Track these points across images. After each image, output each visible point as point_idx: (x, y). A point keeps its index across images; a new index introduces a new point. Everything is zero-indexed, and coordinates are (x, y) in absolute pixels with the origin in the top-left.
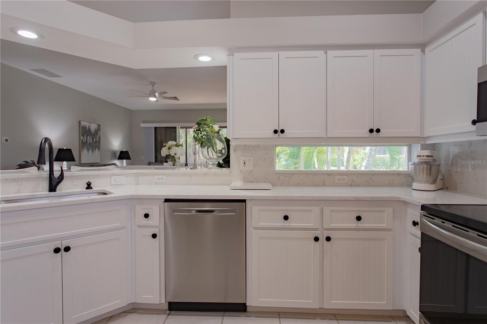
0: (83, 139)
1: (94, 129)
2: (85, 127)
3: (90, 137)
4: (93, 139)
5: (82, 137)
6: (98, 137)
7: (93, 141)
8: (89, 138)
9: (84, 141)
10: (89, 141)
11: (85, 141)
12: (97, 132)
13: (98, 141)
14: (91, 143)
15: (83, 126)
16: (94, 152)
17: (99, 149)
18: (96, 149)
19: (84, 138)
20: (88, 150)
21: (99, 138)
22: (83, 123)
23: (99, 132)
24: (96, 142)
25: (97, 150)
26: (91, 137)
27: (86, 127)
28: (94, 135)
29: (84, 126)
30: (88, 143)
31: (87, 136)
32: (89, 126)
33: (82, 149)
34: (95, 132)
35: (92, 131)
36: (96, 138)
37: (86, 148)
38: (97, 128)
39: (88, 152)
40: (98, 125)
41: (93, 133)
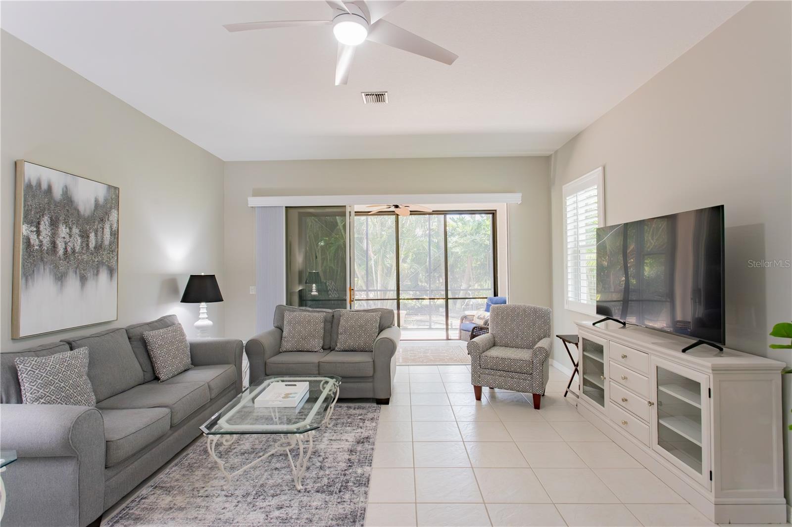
0: (33, 238)
1: (93, 202)
2: (44, 186)
3: (70, 229)
4: (85, 236)
5: (25, 229)
6: (107, 231)
7: (88, 245)
8: (63, 231)
9: (41, 246)
10: (66, 243)
11: (46, 241)
12: (107, 213)
13: (107, 242)
14: (74, 252)
15: (34, 183)
16: (90, 283)
17: (112, 271)
18: (97, 274)
19: (38, 233)
20: (60, 278)
21: (115, 234)
22: (31, 173)
23: (114, 213)
24: (99, 247)
25: (104, 275)
26: (76, 231)
27: (50, 189)
28: (90, 220)
29: (39, 184)
30: (61, 252)
31: (54, 224)
32: (66, 187)
33: (29, 277)
34: (94, 211)
35: (81, 208)
36: (99, 234)
37: (50, 272)
38: (106, 200)
39: (62, 285)
40: (110, 187)
41: (86, 215)
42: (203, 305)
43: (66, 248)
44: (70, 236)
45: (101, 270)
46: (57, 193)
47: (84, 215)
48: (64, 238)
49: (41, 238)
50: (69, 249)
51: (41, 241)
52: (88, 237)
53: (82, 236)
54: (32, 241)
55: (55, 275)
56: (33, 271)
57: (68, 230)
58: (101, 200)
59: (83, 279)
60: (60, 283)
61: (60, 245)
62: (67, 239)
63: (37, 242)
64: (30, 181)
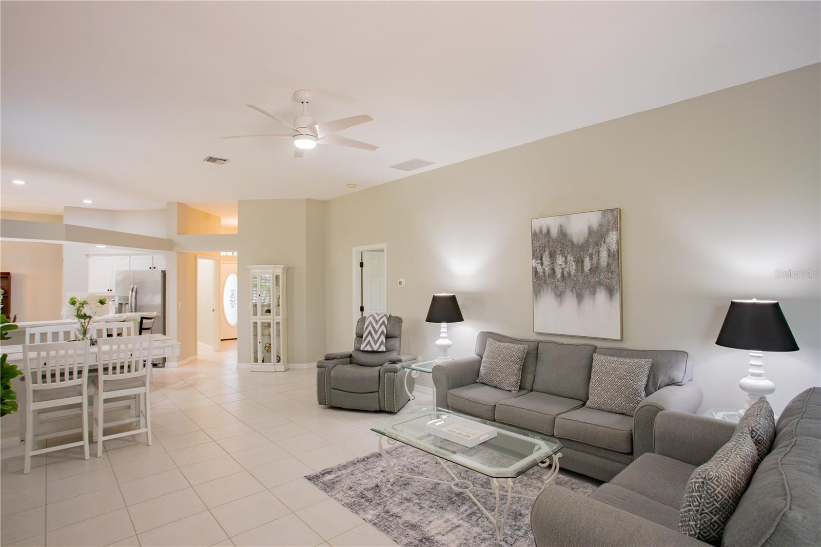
0: (539, 267)
1: (586, 231)
2: (545, 231)
3: (566, 257)
4: (580, 262)
5: (533, 263)
6: (604, 254)
7: (583, 269)
8: (560, 260)
9: (544, 273)
10: (563, 269)
11: (547, 269)
12: (603, 237)
13: (604, 264)
14: (570, 274)
15: (537, 231)
16: (587, 302)
17: (611, 292)
18: (594, 293)
19: (542, 264)
20: (559, 295)
21: (616, 255)
22: (537, 225)
23: (612, 238)
24: (594, 270)
25: (601, 295)
26: (570, 258)
27: (548, 231)
28: (583, 247)
29: (541, 231)
30: (559, 275)
31: (552, 256)
32: (561, 226)
33: (538, 294)
34: (588, 238)
35: (575, 240)
36: (595, 258)
37: (551, 291)
38: (601, 225)
39: (561, 300)
40: (605, 211)
41: (580, 243)
43: (563, 274)
44: (566, 263)
45: (598, 290)
46: (554, 232)
47: (578, 244)
48: (561, 265)
49: (543, 267)
50: (565, 273)
51: (544, 270)
52: (583, 262)
53: (577, 262)
54: (538, 271)
55: (556, 292)
56: (540, 290)
57: (564, 258)
58: (595, 226)
59: (580, 297)
60: (559, 299)
61: (558, 270)
62: (564, 266)
63: (541, 270)
64: (535, 231)
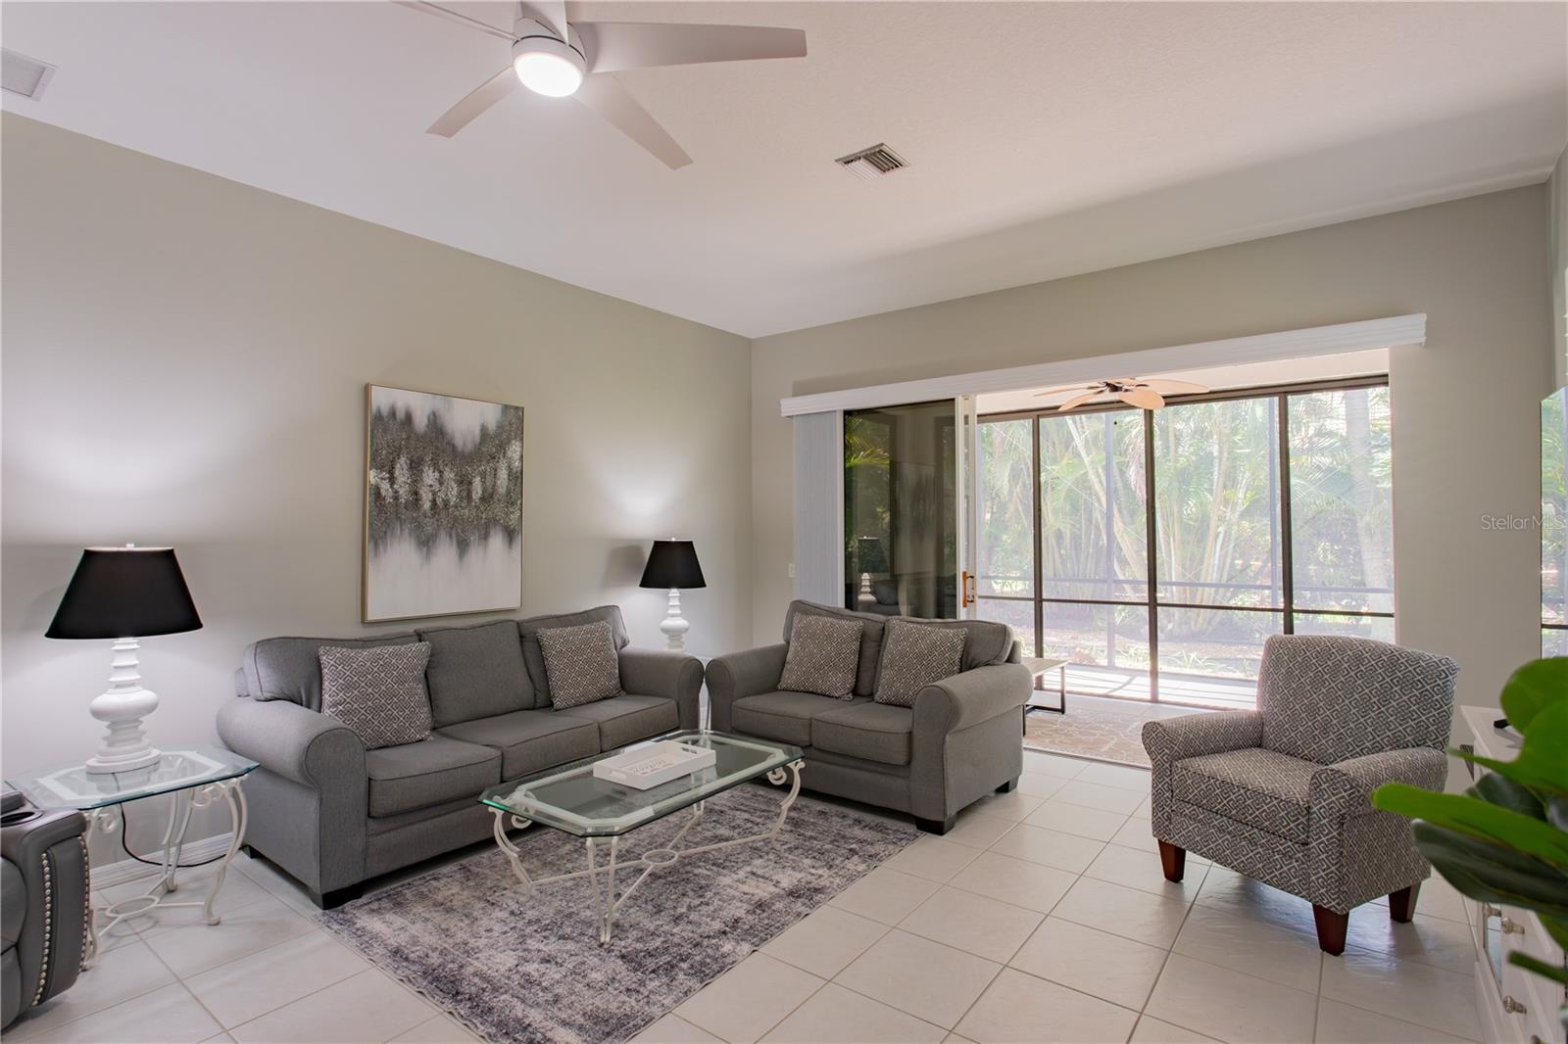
0: (385, 486)
1: (477, 431)
2: (401, 415)
3: (441, 472)
4: (464, 482)
5: (373, 476)
6: (503, 474)
7: (469, 497)
8: (430, 477)
9: (396, 498)
10: (434, 494)
11: (404, 491)
12: (502, 447)
13: (502, 490)
14: (446, 503)
15: (385, 411)
16: (475, 553)
17: (511, 534)
18: (486, 537)
19: (392, 480)
20: (426, 543)
21: (517, 477)
22: (382, 399)
23: (514, 450)
24: (488, 498)
25: (497, 541)
26: (449, 474)
27: (409, 418)
28: (472, 459)
29: (393, 413)
30: (427, 505)
31: (415, 467)
32: (434, 414)
33: (380, 541)
34: (480, 444)
35: (459, 442)
36: (489, 479)
37: (410, 534)
38: (500, 427)
39: (429, 554)
40: (506, 408)
41: (467, 451)
42: (674, 592)
43: (434, 501)
44: (441, 484)
45: (492, 532)
46: (421, 422)
47: (463, 452)
48: (431, 486)
49: (395, 486)
50: (439, 501)
51: (396, 492)
52: (470, 483)
53: (460, 483)
54: (383, 493)
55: (418, 538)
56: (385, 533)
57: (437, 474)
58: (492, 426)
59: (463, 546)
60: (425, 549)
61: (424, 495)
62: (437, 487)
63: (391, 493)
64: (379, 411)
